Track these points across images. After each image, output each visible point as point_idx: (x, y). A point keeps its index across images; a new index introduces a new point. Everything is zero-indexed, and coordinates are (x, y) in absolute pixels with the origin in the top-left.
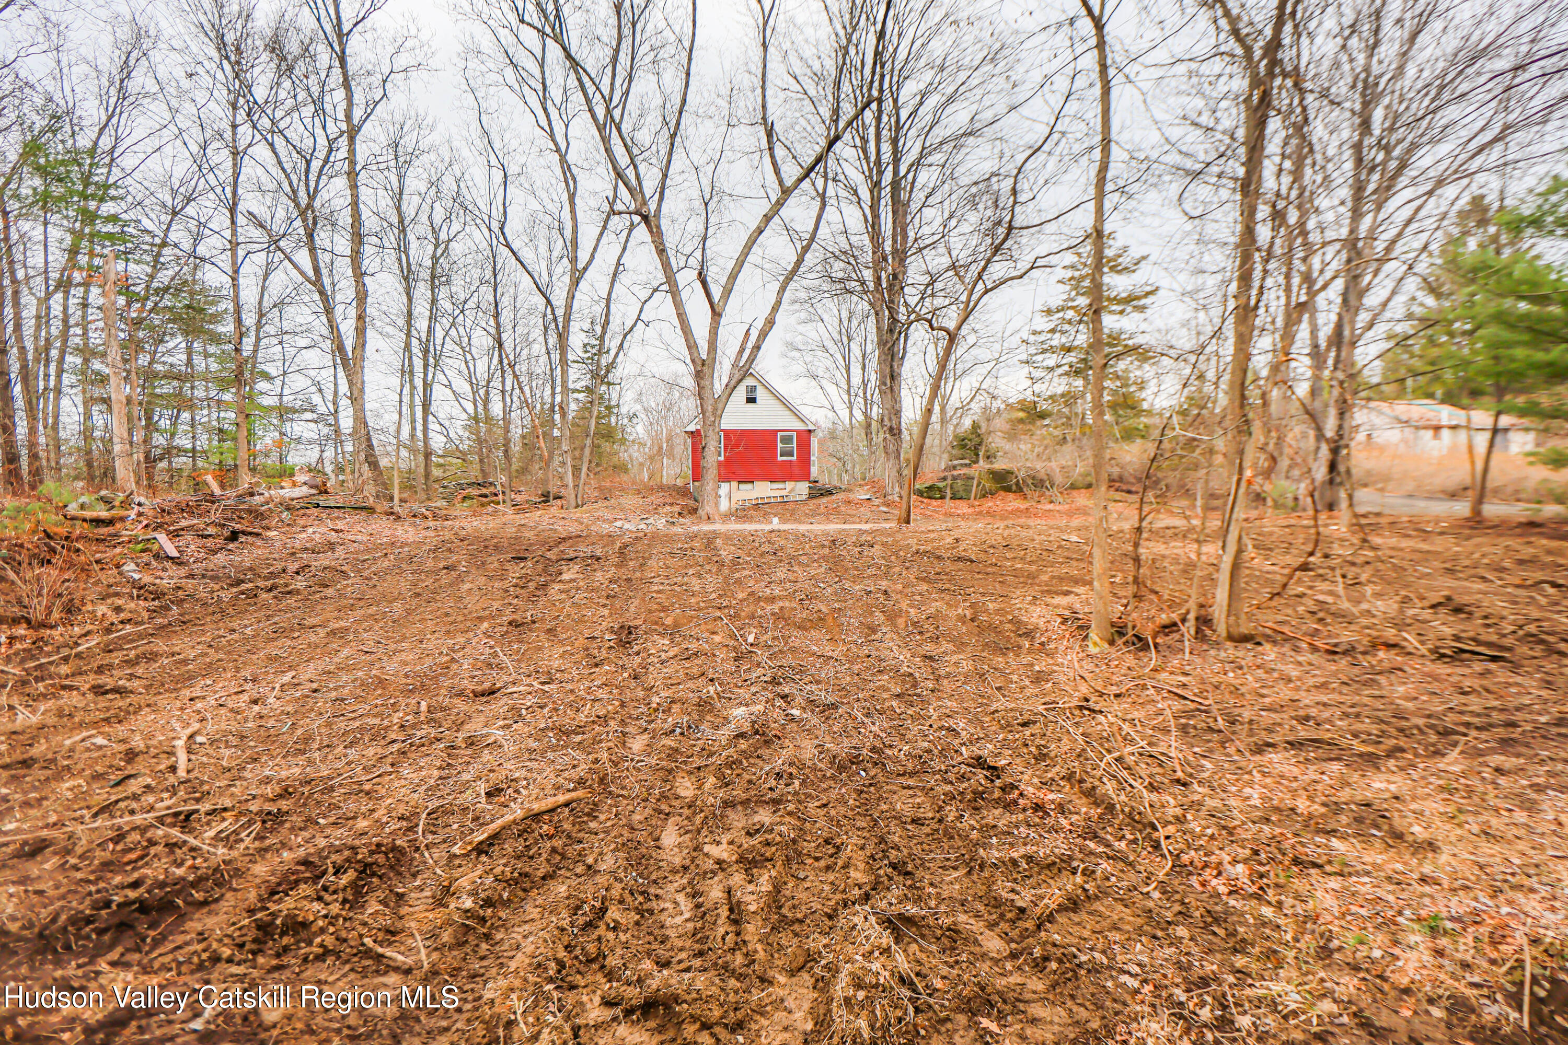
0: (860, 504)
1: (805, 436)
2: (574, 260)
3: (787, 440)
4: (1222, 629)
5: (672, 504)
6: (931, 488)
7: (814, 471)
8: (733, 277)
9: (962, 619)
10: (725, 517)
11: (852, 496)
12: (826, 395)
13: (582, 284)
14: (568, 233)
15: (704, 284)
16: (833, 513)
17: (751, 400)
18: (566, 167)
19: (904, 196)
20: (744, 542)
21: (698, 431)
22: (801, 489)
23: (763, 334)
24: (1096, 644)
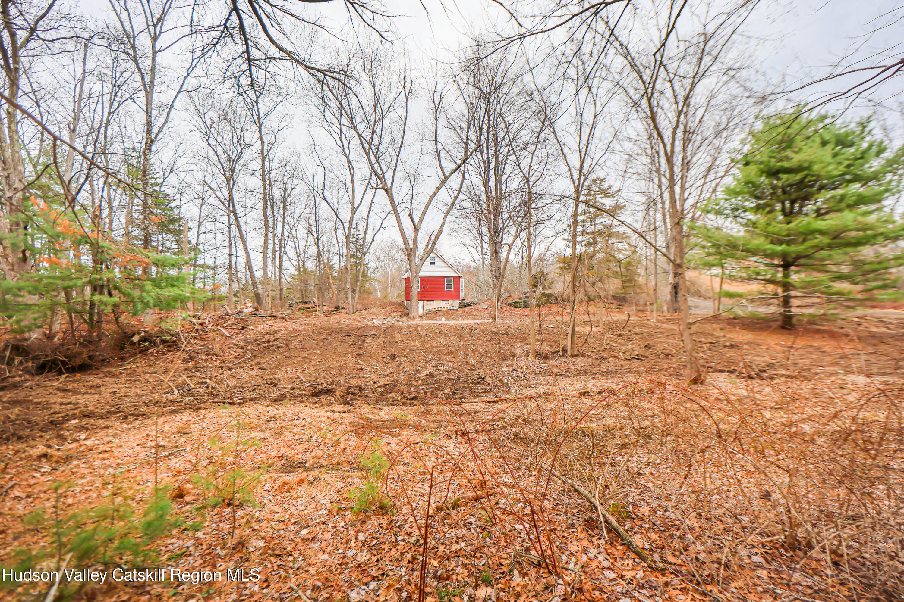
0: (482, 310)
1: (457, 280)
2: (353, 204)
3: (449, 281)
4: (569, 353)
5: (397, 312)
6: (515, 302)
7: (462, 295)
8: (424, 213)
9: (496, 352)
10: (421, 317)
11: (479, 307)
12: (471, 254)
13: (356, 213)
14: (350, 193)
15: (412, 218)
16: (470, 315)
17: (432, 263)
18: (349, 162)
19: (501, 171)
20: (429, 328)
21: (408, 278)
22: (456, 304)
23: (437, 237)
24: (531, 358)
